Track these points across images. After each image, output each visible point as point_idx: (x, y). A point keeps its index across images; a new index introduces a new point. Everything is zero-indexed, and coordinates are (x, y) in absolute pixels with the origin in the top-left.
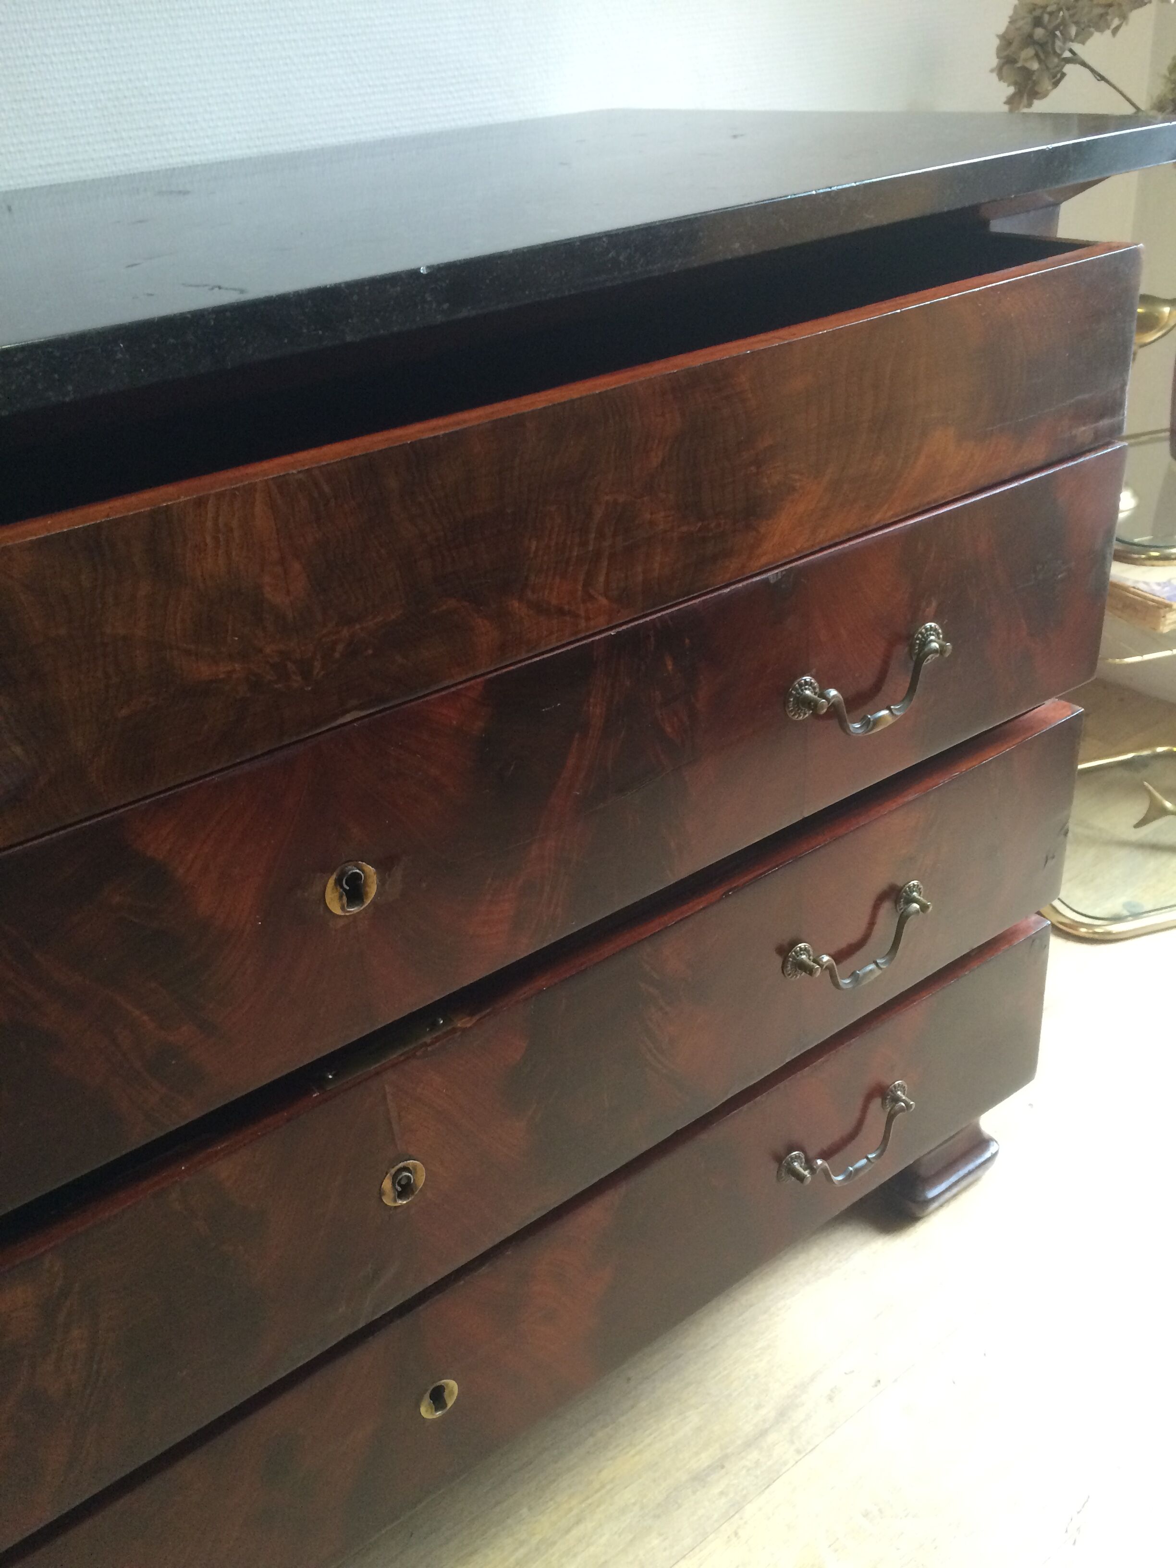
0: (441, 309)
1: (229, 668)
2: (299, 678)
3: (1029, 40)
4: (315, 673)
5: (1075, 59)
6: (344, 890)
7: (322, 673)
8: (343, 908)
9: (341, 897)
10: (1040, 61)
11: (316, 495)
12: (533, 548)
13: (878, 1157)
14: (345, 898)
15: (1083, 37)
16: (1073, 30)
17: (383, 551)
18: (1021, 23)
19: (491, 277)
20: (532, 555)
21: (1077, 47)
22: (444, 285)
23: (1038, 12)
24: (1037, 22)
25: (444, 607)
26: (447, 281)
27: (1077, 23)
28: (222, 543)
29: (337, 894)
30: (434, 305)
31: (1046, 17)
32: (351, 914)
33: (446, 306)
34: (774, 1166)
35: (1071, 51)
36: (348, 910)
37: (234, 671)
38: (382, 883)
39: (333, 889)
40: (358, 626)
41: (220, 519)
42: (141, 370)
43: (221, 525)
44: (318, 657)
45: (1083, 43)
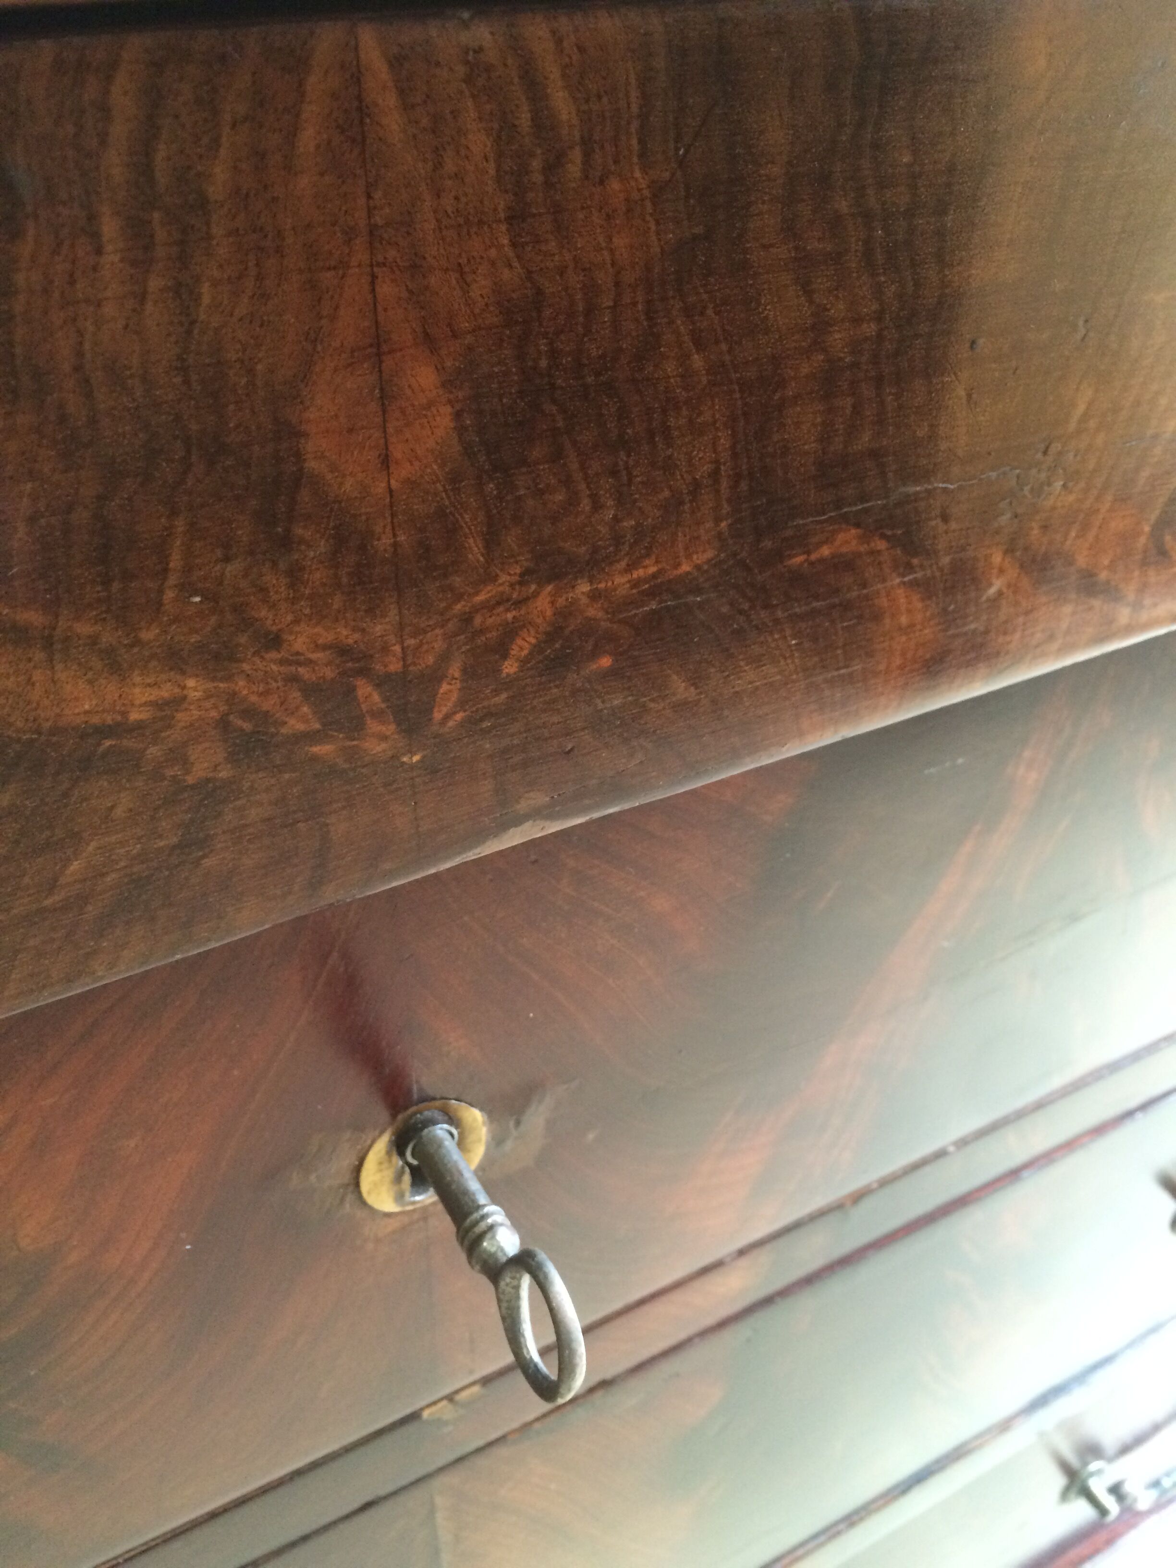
1: (166, 692)
2: (390, 729)
4: (438, 716)
6: (410, 1165)
7: (459, 717)
8: (399, 1197)
9: (398, 1179)
11: (524, 119)
14: (407, 1178)
17: (697, 361)
20: (1072, 426)
25: (825, 551)
28: (160, 252)
29: (389, 1174)
32: (418, 1206)
36: (412, 1199)
37: (178, 702)
38: (497, 1141)
39: (380, 1163)
40: (584, 587)
41: (161, 153)
43: (162, 178)
44: (455, 670)
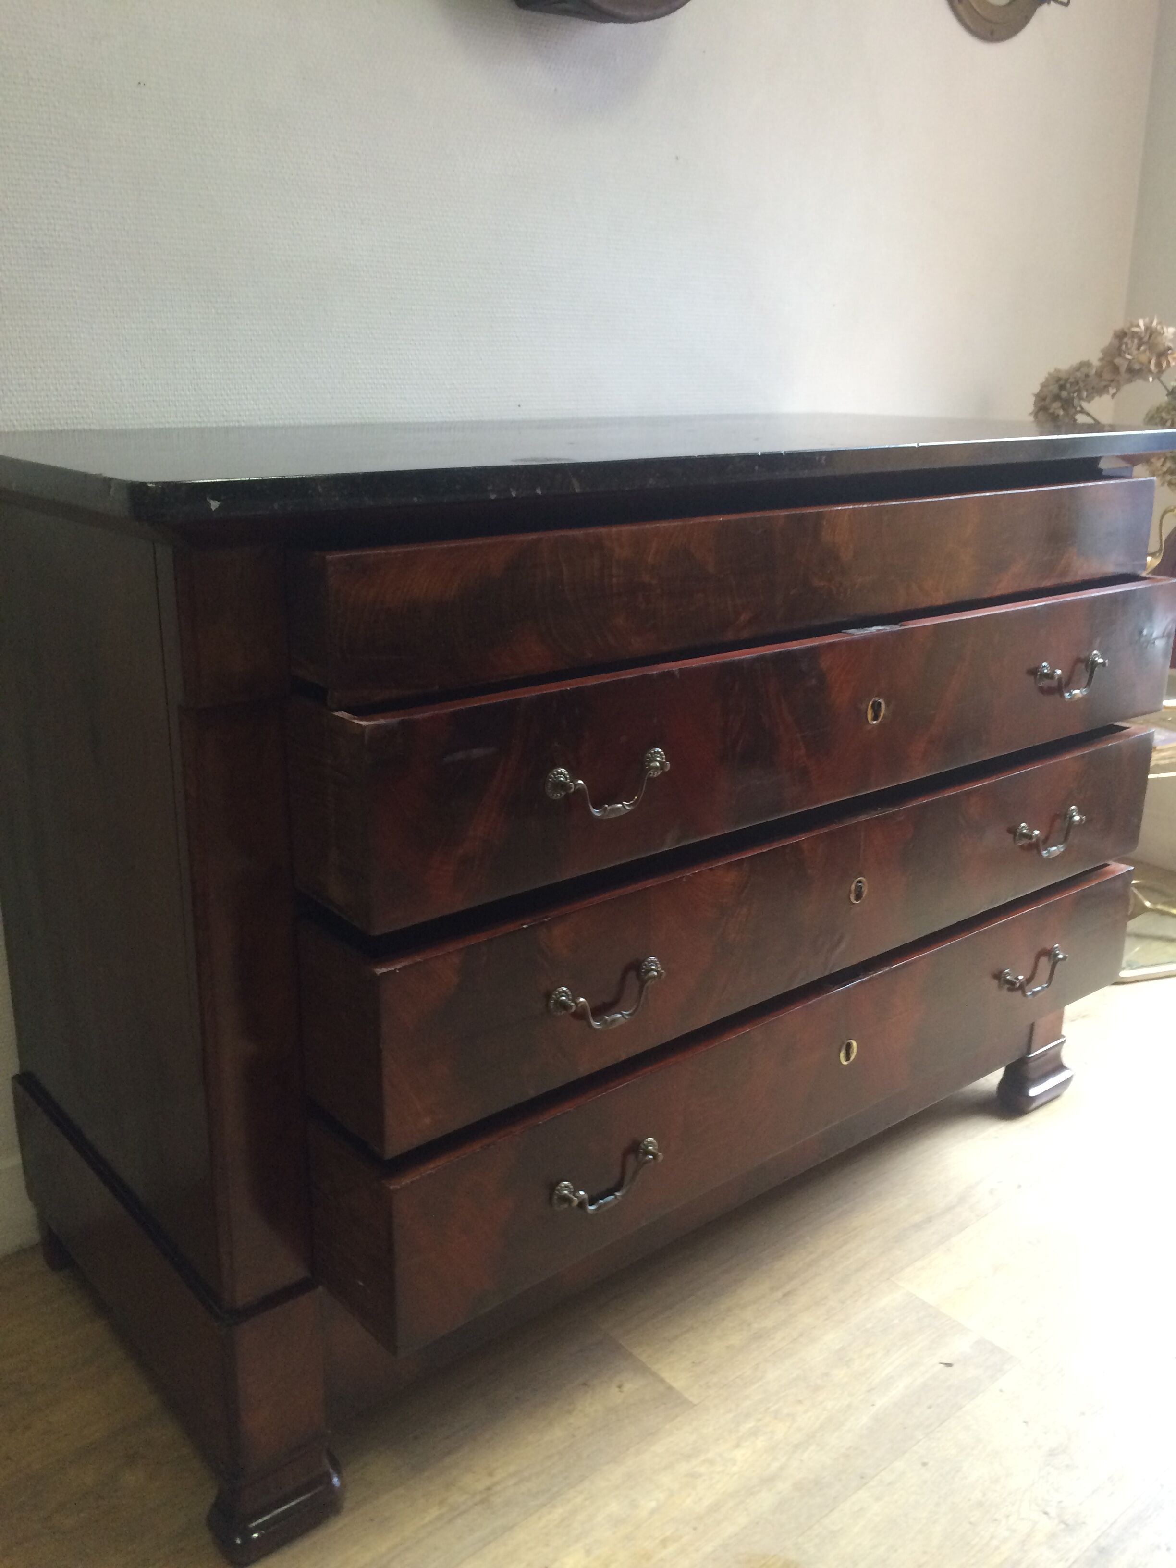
3: (1057, 397)
5: (1082, 411)
10: (1064, 409)
13: (1047, 987)
15: (1089, 399)
16: (1085, 394)
18: (1051, 388)
21: (1085, 404)
23: (1062, 382)
24: (1062, 388)
27: (1087, 390)
31: (1068, 385)
34: (995, 983)
35: (1081, 406)
45: (1089, 402)
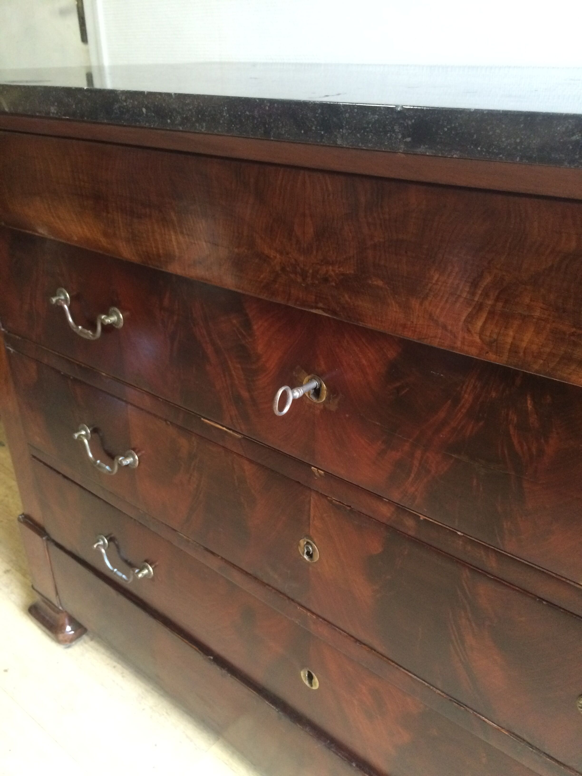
0: (405, 140)
11: (325, 189)
12: (435, 278)
19: (449, 127)
20: (434, 282)
22: (410, 123)
26: (413, 121)
30: (400, 137)
33: (409, 139)
41: (283, 182)
42: (232, 125)
43: (283, 185)
